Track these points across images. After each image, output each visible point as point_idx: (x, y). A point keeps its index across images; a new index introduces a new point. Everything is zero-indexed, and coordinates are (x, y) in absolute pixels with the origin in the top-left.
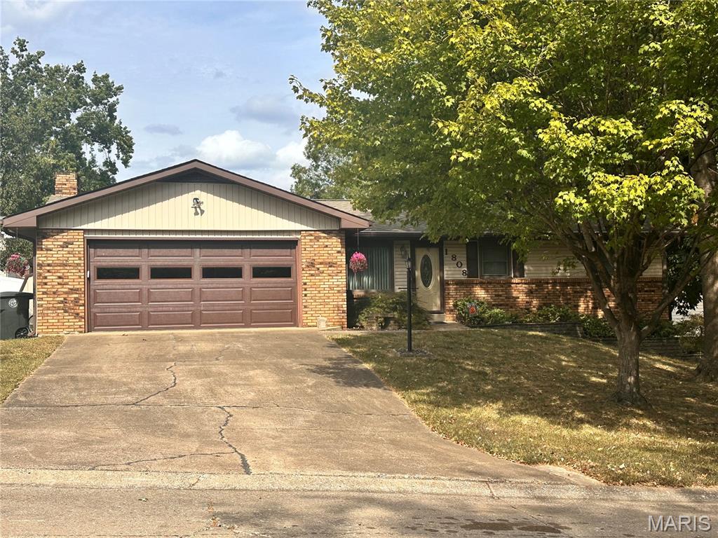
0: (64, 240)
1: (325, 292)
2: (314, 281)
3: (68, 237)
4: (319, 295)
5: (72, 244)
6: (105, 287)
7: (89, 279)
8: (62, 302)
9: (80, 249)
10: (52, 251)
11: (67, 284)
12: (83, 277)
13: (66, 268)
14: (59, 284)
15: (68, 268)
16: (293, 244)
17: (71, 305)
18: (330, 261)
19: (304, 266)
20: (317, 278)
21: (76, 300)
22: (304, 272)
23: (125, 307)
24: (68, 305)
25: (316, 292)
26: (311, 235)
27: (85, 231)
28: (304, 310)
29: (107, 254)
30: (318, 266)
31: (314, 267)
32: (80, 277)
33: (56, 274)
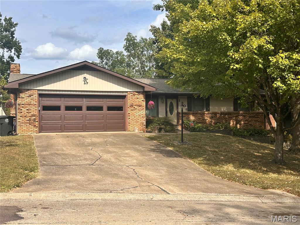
0: (29, 94)
1: (137, 117)
2: (133, 112)
3: (31, 93)
4: (135, 118)
5: (33, 96)
6: (46, 114)
7: (39, 110)
8: (28, 120)
9: (36, 98)
10: (24, 98)
11: (30, 112)
12: (37, 110)
13: (30, 106)
14: (27, 113)
15: (31, 106)
16: (124, 97)
17: (32, 121)
18: (139, 104)
19: (129, 106)
20: (134, 111)
21: (35, 119)
22: (128, 109)
23: (54, 122)
24: (31, 121)
25: (134, 117)
26: (132, 93)
27: (38, 90)
28: (129, 124)
29: (47, 100)
30: (134, 106)
31: (133, 107)
32: (36, 110)
33: (26, 108)
